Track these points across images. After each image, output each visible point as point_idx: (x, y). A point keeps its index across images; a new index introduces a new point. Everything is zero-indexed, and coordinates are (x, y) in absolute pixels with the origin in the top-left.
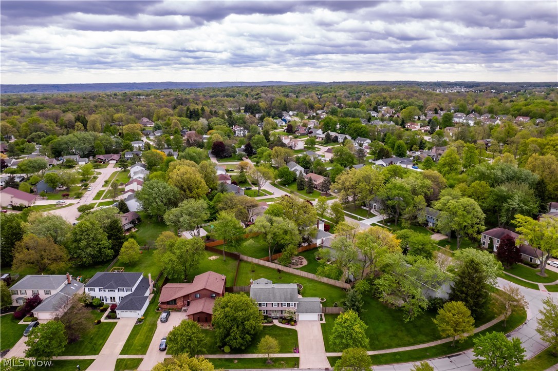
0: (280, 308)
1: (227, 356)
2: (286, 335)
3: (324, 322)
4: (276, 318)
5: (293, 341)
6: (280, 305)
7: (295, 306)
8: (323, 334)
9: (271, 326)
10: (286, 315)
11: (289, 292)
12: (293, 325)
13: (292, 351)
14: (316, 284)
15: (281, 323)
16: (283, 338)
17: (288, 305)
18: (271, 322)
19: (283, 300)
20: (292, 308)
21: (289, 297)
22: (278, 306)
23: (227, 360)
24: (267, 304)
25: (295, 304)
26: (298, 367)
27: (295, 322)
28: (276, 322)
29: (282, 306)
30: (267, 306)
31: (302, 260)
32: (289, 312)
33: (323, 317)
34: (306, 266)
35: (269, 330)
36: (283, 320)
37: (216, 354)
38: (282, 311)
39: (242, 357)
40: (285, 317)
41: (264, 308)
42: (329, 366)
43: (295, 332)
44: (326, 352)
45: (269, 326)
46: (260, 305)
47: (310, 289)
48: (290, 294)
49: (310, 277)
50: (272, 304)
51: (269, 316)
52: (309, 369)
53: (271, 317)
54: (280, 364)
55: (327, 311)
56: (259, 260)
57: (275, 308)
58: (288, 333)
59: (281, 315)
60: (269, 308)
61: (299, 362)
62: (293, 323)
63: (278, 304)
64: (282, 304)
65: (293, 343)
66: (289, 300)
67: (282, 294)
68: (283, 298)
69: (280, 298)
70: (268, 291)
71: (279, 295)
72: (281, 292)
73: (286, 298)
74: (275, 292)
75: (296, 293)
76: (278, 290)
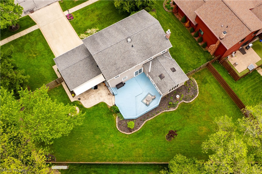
13: (73, 15)
26: (59, 2)
42: (32, 15)
44: (39, 29)
52: (49, 5)
66: (95, 37)
67: (110, 37)
68: (105, 35)
69: (109, 33)
70: (132, 30)
71: (113, 34)
72: (112, 39)
73: (101, 37)
74: (121, 35)
75: (91, 48)
76: (118, 39)
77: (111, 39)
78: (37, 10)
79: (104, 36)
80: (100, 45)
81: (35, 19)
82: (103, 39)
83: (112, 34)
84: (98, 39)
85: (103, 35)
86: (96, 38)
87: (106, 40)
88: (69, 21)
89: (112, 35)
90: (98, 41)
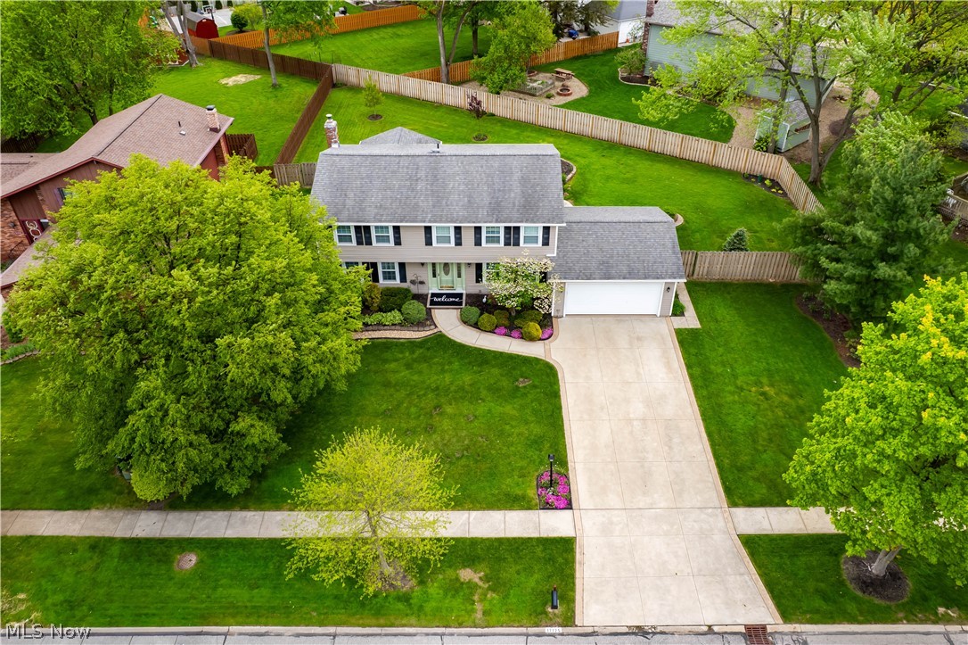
0: (469, 253)
1: (147, 525)
2: (494, 390)
3: (691, 320)
4: (452, 300)
5: (537, 430)
6: (468, 237)
7: (546, 242)
8: (696, 388)
9: (423, 343)
10: (494, 287)
11: (517, 176)
12: (532, 339)
13: (532, 492)
14: (631, 160)
15: (476, 326)
16: (481, 409)
17: (512, 236)
18: (428, 320)
19: (483, 213)
20: (530, 254)
21: (515, 194)
22: (459, 243)
23: (137, 548)
24: (397, 229)
25: (547, 230)
26: (569, 620)
27: (546, 321)
28: (448, 322)
29: (478, 243)
30: (398, 242)
31: (568, 83)
32: (515, 274)
33: (685, 299)
34: (583, 98)
35: (408, 366)
36: (483, 309)
37: (86, 507)
38: (479, 267)
39: (230, 534)
40: (489, 296)
41: (382, 252)
42: (763, 612)
43: (545, 376)
44: (733, 504)
45: (412, 345)
46: (363, 235)
47: (608, 178)
48: (524, 181)
49: (604, 135)
50: (428, 230)
51: (414, 289)
52: (640, 631)
53: (420, 298)
54: (455, 588)
55: (701, 271)
56: (402, 78)
57: (444, 250)
58: (505, 383)
59: (475, 289)
60: (412, 249)
61: (573, 577)
62: (534, 328)
63: (458, 229)
64: (478, 230)
65: (536, 443)
66: (518, 210)
67: (478, 185)
68: (487, 200)
69: (469, 201)
70: (408, 168)
71: (462, 188)
72: (477, 171)
73: (501, 201)
74: (445, 171)
75: (551, 178)
76: (462, 163)
77: (480, 175)
78: (722, 634)
79: (493, 198)
80: (521, 171)
81: (742, 574)
82: (499, 190)
83: (463, 191)
84: (515, 198)
85: (490, 203)
86: (517, 203)
87: (496, 180)
88: (567, 470)
89: (466, 185)
90: (518, 190)
